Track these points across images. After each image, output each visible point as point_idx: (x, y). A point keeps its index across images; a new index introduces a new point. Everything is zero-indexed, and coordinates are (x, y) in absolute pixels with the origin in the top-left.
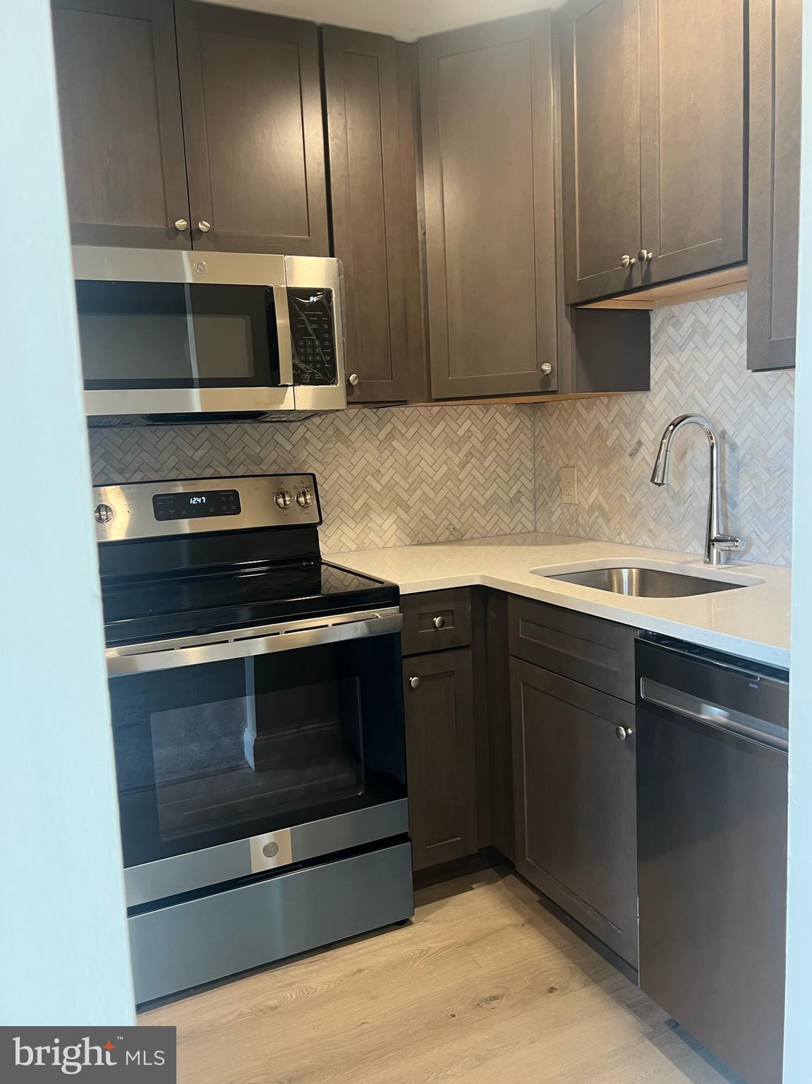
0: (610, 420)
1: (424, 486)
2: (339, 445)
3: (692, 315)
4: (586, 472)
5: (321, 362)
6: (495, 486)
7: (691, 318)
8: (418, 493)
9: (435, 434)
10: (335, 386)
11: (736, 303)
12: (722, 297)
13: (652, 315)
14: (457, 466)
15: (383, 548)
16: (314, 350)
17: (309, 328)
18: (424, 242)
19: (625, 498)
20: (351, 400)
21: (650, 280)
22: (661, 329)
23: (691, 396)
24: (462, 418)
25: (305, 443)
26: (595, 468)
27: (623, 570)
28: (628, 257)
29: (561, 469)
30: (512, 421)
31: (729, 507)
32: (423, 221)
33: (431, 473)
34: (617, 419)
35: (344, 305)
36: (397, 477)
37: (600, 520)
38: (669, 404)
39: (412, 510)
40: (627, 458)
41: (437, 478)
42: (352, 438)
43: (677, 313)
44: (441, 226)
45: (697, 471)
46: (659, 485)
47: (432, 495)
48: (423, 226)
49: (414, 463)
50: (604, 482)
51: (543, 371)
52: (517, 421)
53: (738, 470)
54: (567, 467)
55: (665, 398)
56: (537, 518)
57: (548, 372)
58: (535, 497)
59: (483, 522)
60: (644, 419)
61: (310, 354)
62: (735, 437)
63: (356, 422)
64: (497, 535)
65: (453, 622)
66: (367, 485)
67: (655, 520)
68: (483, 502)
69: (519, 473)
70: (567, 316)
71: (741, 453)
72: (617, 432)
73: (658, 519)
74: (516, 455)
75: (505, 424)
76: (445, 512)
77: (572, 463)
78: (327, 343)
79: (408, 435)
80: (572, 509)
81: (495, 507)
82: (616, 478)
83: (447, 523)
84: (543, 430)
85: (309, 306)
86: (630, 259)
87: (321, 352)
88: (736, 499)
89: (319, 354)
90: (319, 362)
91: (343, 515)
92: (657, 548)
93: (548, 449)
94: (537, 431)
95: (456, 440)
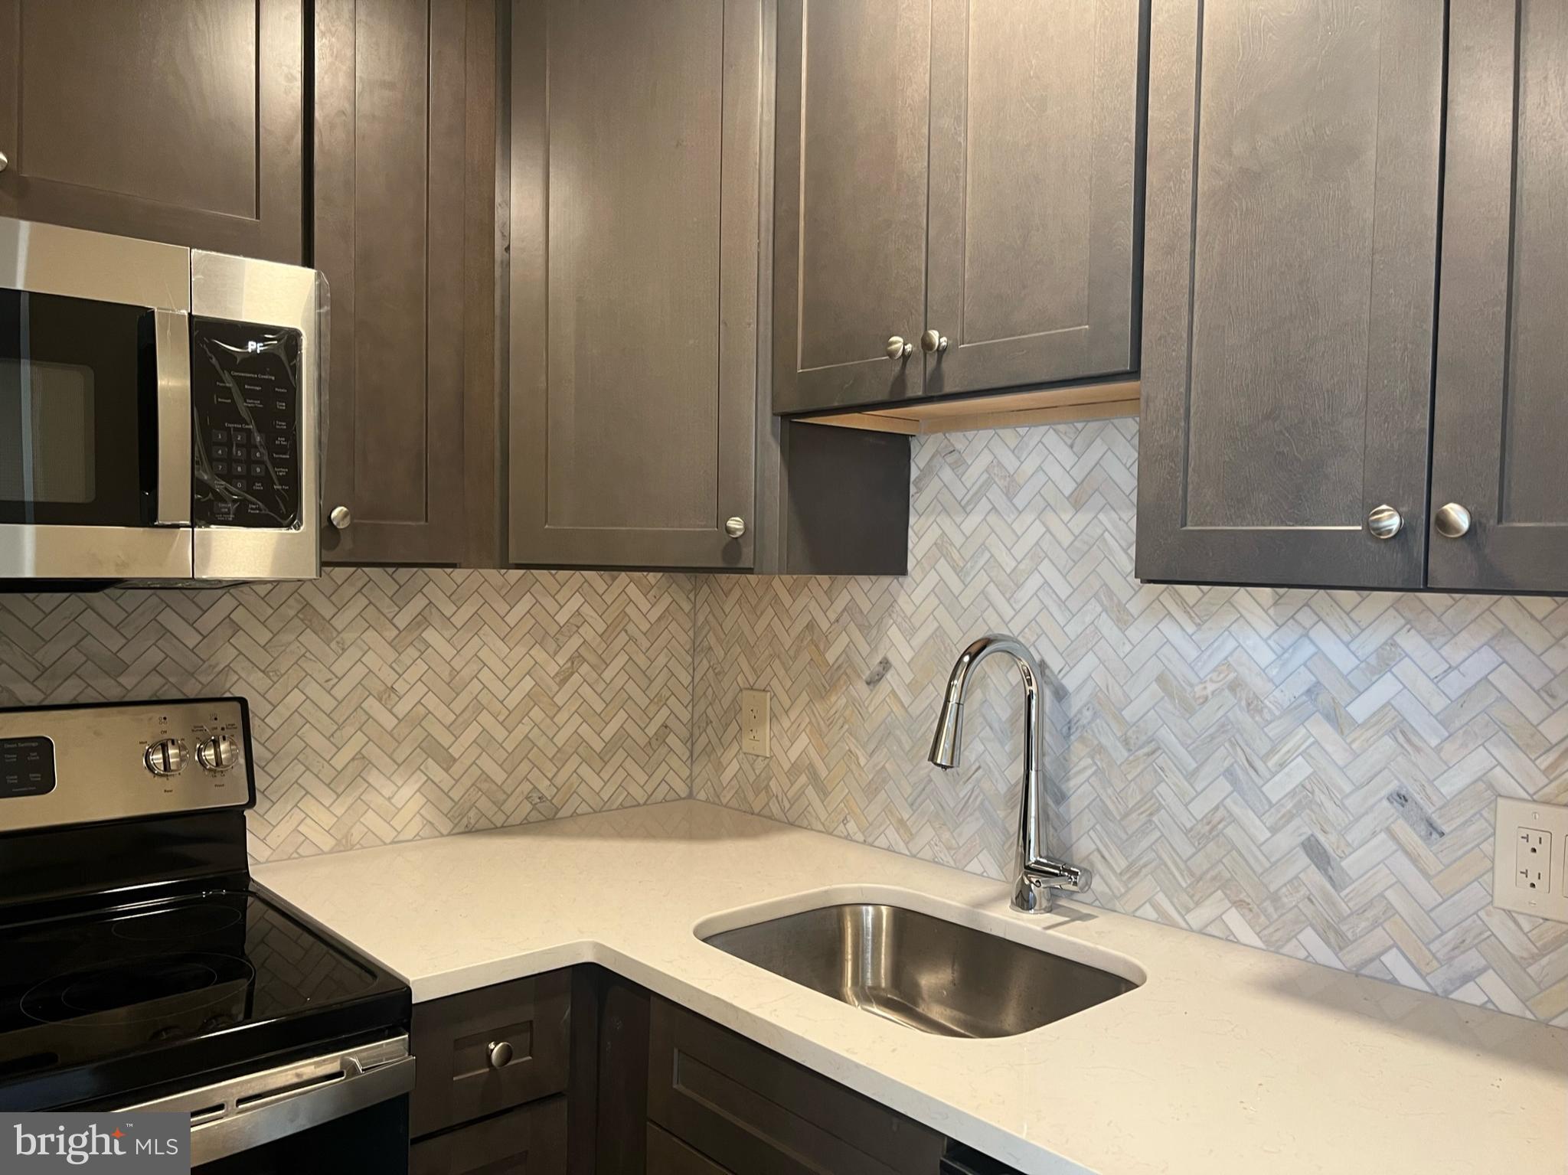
0: (833, 616)
1: (485, 718)
2: (309, 637)
3: (986, 451)
4: (787, 703)
5: (267, 479)
6: (622, 715)
7: (985, 459)
8: (473, 731)
9: (511, 619)
10: (293, 531)
11: (1069, 442)
12: (1044, 429)
13: (914, 445)
14: (553, 678)
15: (393, 842)
16: (249, 453)
17: (243, 406)
18: (507, 264)
19: (858, 759)
20: (329, 556)
21: (941, 387)
22: (928, 471)
23: (983, 592)
24: (566, 592)
25: (230, 632)
26: (805, 697)
27: (864, 908)
28: (901, 340)
29: (741, 690)
30: (657, 599)
31: (1050, 802)
32: (507, 225)
33: (500, 690)
34: (846, 617)
35: (326, 367)
36: (431, 701)
37: (810, 792)
38: (941, 602)
39: (457, 764)
40: (861, 686)
41: (512, 701)
42: (339, 623)
43: (959, 446)
44: (542, 239)
45: (991, 728)
46: (945, 767)
47: (500, 733)
48: (507, 234)
49: (466, 673)
50: (819, 724)
51: (728, 531)
52: (666, 600)
53: (1069, 735)
54: (752, 689)
55: (933, 590)
56: (696, 773)
57: (739, 533)
58: (692, 735)
59: (597, 784)
60: (894, 622)
61: (238, 461)
62: (1063, 677)
63: (348, 591)
64: (622, 807)
65: (531, 1045)
66: (364, 718)
67: (912, 805)
68: (598, 746)
69: (666, 693)
70: (773, 434)
71: (1076, 703)
72: (844, 639)
73: (917, 804)
74: (662, 660)
75: (645, 606)
76: (525, 766)
77: (761, 683)
78: (281, 441)
79: (458, 620)
80: (760, 765)
81: (621, 755)
82: (841, 721)
83: (526, 787)
84: (711, 618)
85: (243, 360)
86: (905, 344)
87: (266, 458)
88: (1064, 787)
89: (260, 462)
90: (258, 479)
91: (308, 780)
92: (914, 856)
93: (720, 653)
94: (701, 619)
95: (553, 629)
